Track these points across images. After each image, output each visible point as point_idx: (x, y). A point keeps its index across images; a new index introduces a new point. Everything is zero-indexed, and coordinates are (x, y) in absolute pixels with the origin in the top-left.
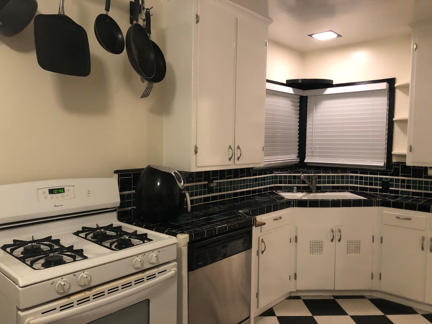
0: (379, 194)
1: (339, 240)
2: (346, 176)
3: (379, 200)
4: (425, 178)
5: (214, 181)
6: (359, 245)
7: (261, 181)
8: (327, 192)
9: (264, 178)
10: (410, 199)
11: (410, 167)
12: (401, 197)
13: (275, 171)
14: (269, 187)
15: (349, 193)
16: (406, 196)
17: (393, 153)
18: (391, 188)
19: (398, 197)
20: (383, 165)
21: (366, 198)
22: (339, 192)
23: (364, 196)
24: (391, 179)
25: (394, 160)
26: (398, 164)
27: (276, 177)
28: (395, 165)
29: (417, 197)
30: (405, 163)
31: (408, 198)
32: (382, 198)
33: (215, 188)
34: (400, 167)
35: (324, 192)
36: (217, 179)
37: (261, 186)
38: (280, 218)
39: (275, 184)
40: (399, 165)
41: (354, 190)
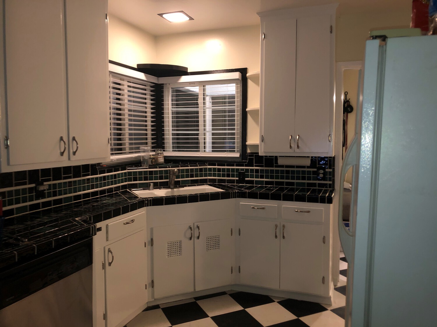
0: (237, 185)
1: (198, 238)
2: (204, 168)
3: (235, 192)
4: (276, 167)
5: (45, 183)
6: (218, 240)
7: (111, 179)
8: (186, 186)
9: (115, 175)
10: (264, 189)
11: (262, 157)
12: (256, 186)
13: (129, 167)
14: (122, 186)
15: (208, 186)
16: (260, 185)
17: (247, 143)
18: (246, 179)
19: (253, 187)
20: (239, 156)
21: (224, 190)
22: (198, 185)
23: (222, 189)
24: (246, 169)
25: (249, 151)
26: (252, 154)
27: (130, 174)
28: (250, 156)
29: (270, 186)
30: (258, 153)
31: (262, 188)
32: (239, 189)
33: (46, 191)
34: (254, 157)
35: (183, 187)
36: (49, 180)
37: (111, 185)
38: (133, 221)
39: (128, 181)
40: (253, 156)
41: (212, 183)
